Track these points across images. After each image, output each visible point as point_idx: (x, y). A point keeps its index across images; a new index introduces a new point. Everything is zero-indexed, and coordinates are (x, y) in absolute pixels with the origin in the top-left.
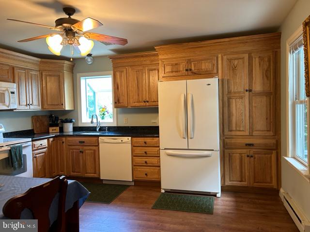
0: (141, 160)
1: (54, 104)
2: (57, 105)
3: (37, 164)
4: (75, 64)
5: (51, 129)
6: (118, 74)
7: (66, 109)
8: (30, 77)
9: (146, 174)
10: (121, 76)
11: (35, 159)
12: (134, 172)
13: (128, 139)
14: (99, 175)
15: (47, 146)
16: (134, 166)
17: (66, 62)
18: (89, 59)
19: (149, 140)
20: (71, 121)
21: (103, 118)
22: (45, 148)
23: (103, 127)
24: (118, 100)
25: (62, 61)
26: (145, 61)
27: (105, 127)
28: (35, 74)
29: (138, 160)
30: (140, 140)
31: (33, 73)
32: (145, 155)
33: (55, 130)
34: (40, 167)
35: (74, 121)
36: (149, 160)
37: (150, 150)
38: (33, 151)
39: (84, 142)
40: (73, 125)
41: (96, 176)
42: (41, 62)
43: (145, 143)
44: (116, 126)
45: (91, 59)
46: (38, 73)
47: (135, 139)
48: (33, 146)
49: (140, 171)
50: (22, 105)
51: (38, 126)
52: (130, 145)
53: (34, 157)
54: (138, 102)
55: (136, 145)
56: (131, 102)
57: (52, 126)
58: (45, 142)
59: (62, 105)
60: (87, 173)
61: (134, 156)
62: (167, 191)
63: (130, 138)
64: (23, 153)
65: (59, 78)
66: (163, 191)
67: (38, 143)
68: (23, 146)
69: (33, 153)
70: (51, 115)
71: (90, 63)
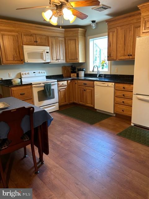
0: (120, 100)
1: (72, 58)
2: (74, 59)
3: (61, 95)
4: (86, 30)
5: (72, 75)
6: (111, 34)
7: (80, 62)
8: (58, 42)
9: (123, 111)
10: (113, 35)
11: (59, 92)
12: (115, 107)
13: (112, 84)
14: (94, 106)
15: (66, 85)
16: (116, 103)
17: (80, 29)
18: (93, 25)
19: (126, 86)
20: (83, 70)
21: (103, 68)
22: (65, 86)
23: (101, 74)
24: (110, 55)
25: (77, 29)
26: (132, 20)
27: (102, 74)
28: (61, 40)
29: (118, 100)
30: (121, 86)
31: (61, 39)
32: (123, 97)
33: (74, 75)
34: (62, 97)
35: (84, 70)
36: (125, 101)
37: (127, 94)
38: (58, 87)
39: (86, 84)
40: (85, 72)
41: (92, 106)
42: (65, 31)
43: (124, 88)
44: (109, 74)
45: (95, 25)
46: (63, 39)
47: (117, 85)
48: (58, 84)
49: (119, 107)
50: (54, 60)
51: (65, 72)
52: (113, 88)
53: (59, 91)
54: (123, 56)
55: (117, 89)
56: (119, 56)
57: (72, 72)
58: (65, 83)
59: (77, 59)
60: (87, 104)
61: (116, 96)
62: (135, 125)
63: (113, 83)
64: (52, 88)
65: (76, 41)
66: (132, 125)
67: (61, 83)
68: (52, 84)
69: (58, 89)
70: (72, 66)
71: (94, 28)
